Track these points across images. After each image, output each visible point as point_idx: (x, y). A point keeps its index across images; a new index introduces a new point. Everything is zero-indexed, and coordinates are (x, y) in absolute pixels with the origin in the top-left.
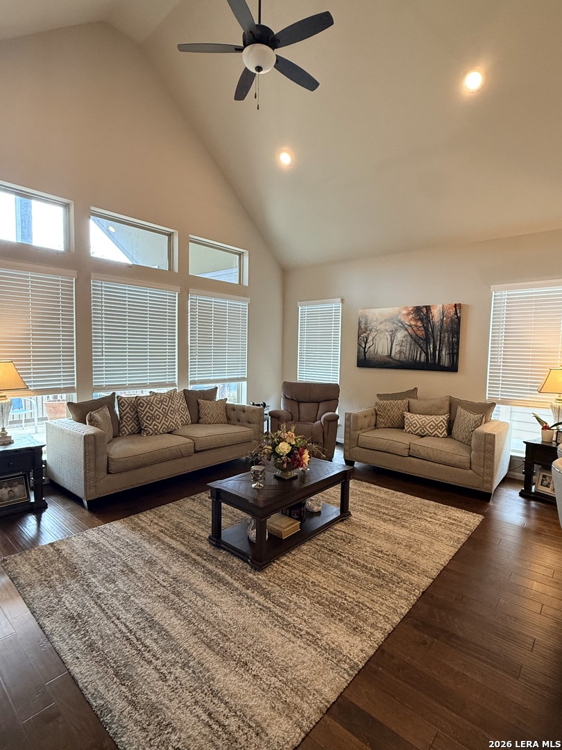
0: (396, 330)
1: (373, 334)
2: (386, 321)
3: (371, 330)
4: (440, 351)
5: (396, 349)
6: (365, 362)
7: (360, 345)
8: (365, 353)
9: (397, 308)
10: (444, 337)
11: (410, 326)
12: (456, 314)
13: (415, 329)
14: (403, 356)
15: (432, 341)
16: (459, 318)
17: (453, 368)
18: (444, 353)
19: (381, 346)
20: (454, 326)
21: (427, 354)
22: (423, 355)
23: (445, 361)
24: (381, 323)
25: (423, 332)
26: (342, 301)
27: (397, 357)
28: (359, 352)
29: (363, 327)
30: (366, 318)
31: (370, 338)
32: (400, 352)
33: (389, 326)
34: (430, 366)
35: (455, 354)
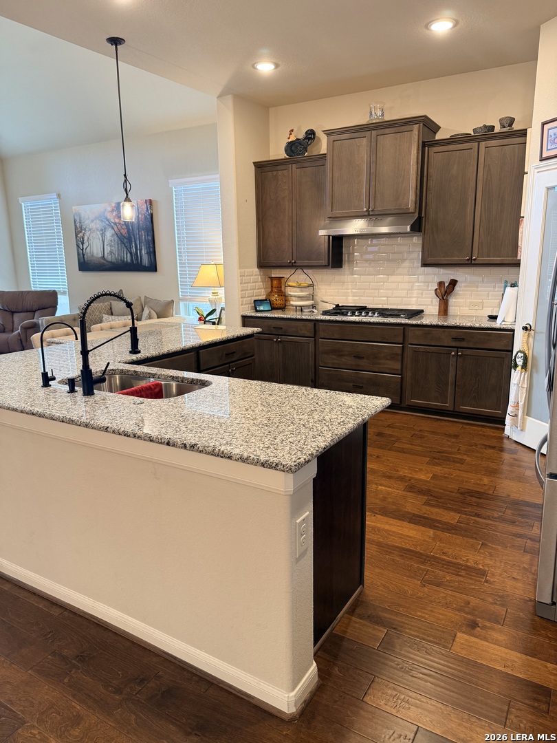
0: (105, 228)
1: (88, 234)
2: (96, 218)
3: (85, 229)
4: (141, 250)
5: (107, 249)
6: (86, 265)
7: (78, 246)
8: (84, 255)
9: (103, 205)
10: (142, 236)
11: (115, 224)
12: (147, 210)
13: (119, 227)
14: (113, 257)
15: (133, 240)
16: (151, 215)
17: (153, 268)
18: (143, 252)
19: (97, 248)
20: (149, 224)
21: (131, 253)
22: (129, 255)
23: (146, 261)
24: (92, 221)
25: (126, 230)
26: (59, 196)
27: (109, 258)
28: (78, 254)
29: (78, 225)
30: (79, 215)
31: (86, 238)
32: (111, 252)
33: (97, 225)
34: (134, 266)
35: (153, 253)
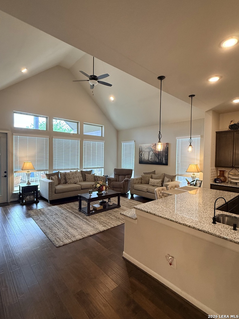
0: (150, 151)
1: (144, 153)
2: (147, 148)
3: (143, 151)
4: (163, 158)
5: (150, 158)
6: (141, 162)
7: (140, 156)
8: (141, 159)
9: (150, 144)
10: (164, 154)
11: (154, 150)
12: (167, 146)
14: (152, 160)
15: (160, 155)
16: (168, 148)
17: (166, 164)
18: (163, 159)
19: (146, 157)
20: (166, 151)
21: (159, 159)
22: (158, 159)
23: (164, 162)
24: (146, 149)
25: (158, 153)
26: (135, 141)
27: (150, 160)
28: (139, 158)
29: (140, 150)
30: (141, 147)
31: (143, 154)
32: (151, 159)
33: (148, 150)
34: (160, 163)
35: (167, 160)
